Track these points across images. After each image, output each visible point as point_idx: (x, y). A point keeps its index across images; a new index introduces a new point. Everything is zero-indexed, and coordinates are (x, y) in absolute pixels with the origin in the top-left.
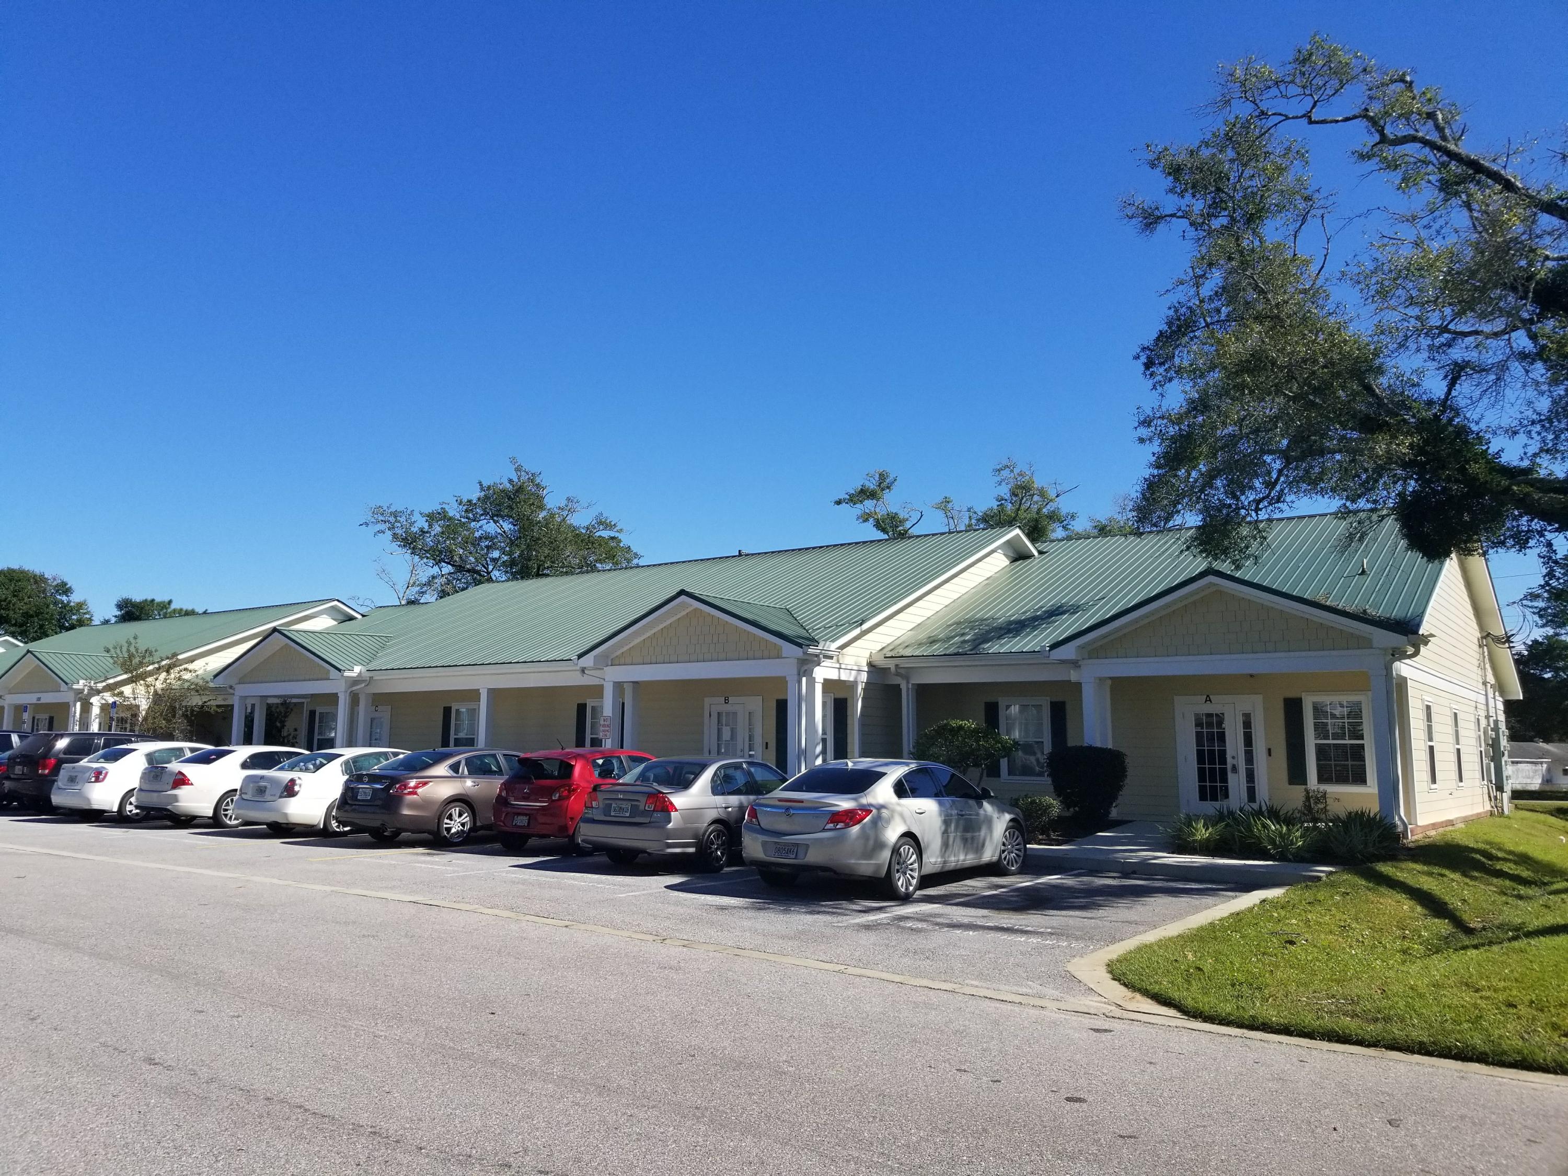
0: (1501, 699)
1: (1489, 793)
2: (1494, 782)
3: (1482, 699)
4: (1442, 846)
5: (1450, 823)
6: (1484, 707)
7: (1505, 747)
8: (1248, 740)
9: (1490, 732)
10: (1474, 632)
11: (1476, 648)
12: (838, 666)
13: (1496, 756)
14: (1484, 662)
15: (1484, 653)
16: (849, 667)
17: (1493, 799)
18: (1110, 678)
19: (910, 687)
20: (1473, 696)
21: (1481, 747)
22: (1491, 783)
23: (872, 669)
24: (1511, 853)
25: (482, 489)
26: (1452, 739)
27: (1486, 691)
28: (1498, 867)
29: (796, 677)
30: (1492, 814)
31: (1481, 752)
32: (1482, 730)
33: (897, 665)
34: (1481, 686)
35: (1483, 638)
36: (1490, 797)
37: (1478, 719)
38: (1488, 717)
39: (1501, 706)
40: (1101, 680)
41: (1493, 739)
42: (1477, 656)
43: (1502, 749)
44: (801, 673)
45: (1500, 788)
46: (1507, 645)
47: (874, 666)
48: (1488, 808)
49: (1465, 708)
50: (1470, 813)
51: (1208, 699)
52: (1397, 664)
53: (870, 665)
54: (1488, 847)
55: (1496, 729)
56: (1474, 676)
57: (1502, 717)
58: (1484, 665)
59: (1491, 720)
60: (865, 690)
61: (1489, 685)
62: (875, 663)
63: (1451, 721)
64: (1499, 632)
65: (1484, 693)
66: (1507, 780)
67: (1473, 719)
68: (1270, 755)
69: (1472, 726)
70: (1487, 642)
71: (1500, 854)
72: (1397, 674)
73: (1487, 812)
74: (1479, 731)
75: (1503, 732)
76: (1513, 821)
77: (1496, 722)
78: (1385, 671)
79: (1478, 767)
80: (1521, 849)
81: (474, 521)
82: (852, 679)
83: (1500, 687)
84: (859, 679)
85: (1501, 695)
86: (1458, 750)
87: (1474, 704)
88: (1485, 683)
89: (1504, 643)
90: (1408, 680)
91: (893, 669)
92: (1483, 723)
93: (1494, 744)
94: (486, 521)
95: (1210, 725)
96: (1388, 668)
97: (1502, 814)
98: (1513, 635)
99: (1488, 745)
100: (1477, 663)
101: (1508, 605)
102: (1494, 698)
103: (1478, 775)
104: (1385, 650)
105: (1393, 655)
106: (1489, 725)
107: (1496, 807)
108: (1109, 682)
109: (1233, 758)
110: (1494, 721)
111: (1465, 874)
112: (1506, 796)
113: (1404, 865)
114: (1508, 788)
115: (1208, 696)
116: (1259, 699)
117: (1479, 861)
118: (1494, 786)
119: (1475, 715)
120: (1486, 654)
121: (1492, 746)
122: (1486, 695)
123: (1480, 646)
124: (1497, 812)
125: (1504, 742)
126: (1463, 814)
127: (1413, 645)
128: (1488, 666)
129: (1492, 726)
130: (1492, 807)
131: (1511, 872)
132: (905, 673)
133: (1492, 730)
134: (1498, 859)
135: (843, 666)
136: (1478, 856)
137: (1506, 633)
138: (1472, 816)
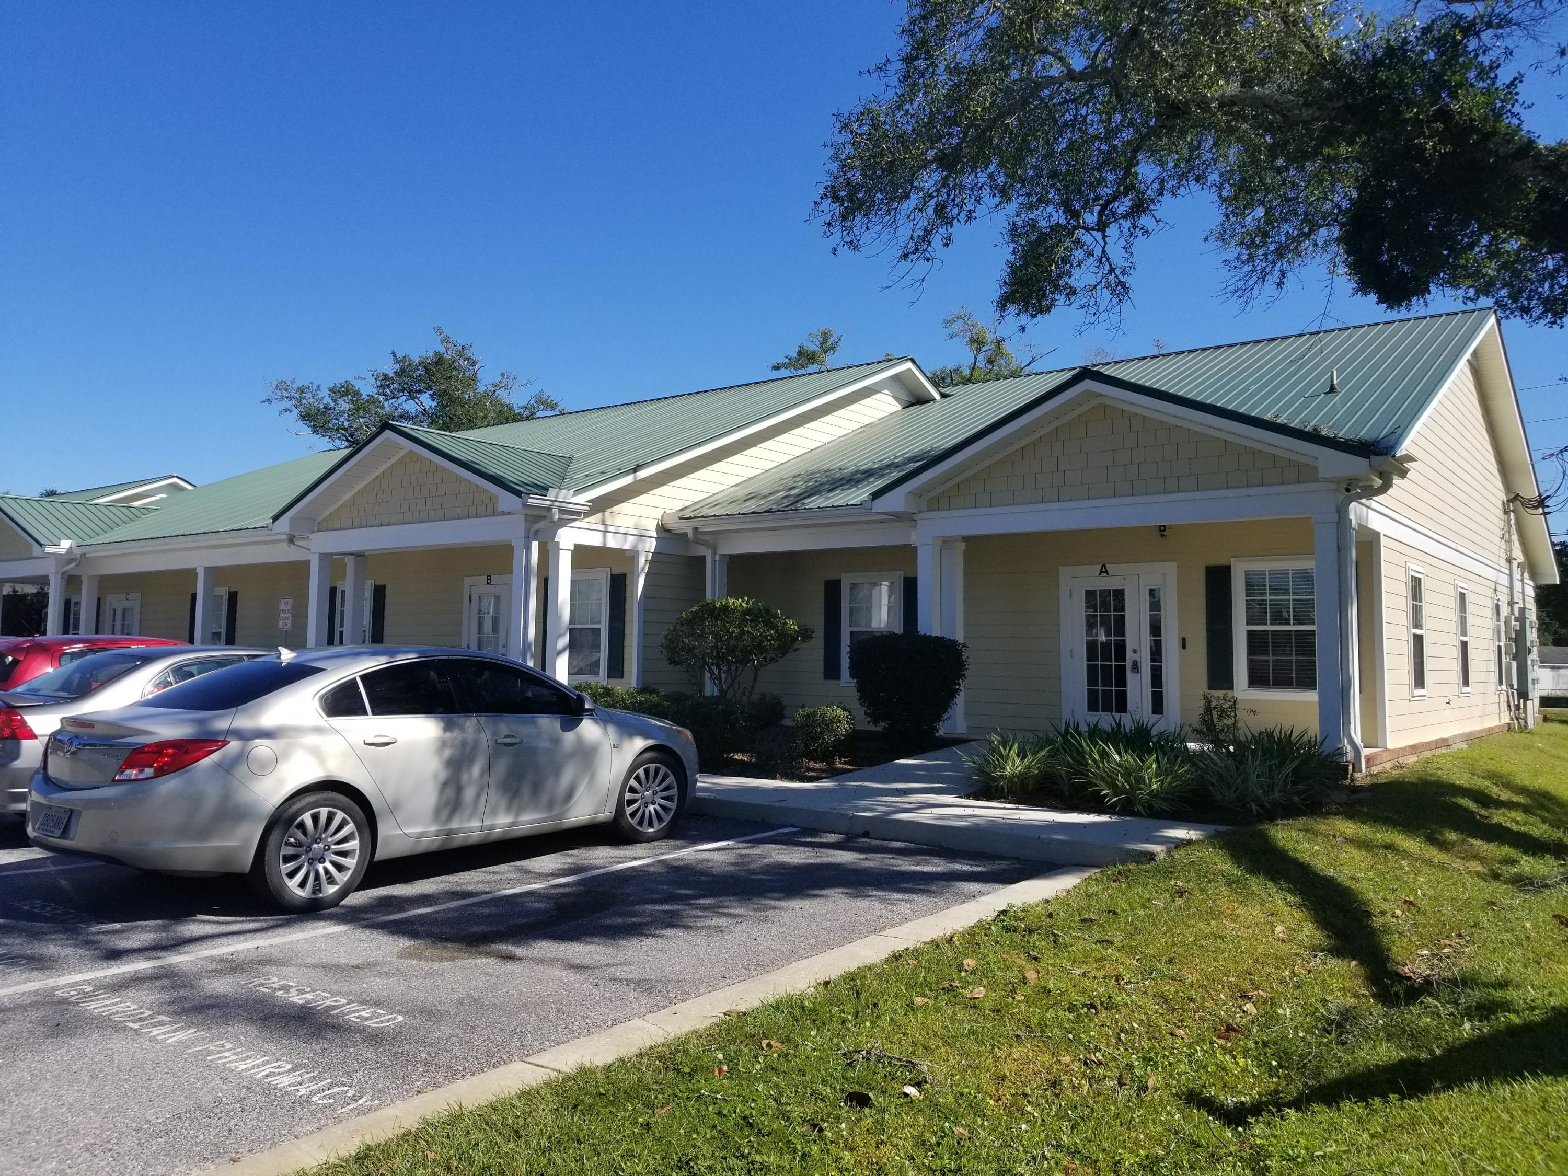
0: (1531, 583)
1: (1508, 701)
2: (1515, 687)
3: (1504, 580)
4: (1412, 784)
5: (1444, 743)
6: (1506, 591)
7: (1532, 642)
8: (1156, 629)
9: (1513, 623)
10: (1499, 494)
11: (1500, 513)
12: (601, 527)
13: (1520, 653)
14: (1509, 532)
15: (1509, 520)
16: (622, 530)
17: (1513, 709)
18: (966, 539)
19: (717, 559)
20: (1491, 574)
21: (1499, 640)
22: (1512, 688)
23: (665, 535)
24: (1523, 790)
25: (396, 360)
26: (1454, 628)
27: (1511, 570)
28: (1495, 820)
29: (522, 541)
30: (1510, 728)
31: (1499, 648)
32: (1503, 619)
33: (696, 529)
34: (1503, 563)
35: (1508, 501)
36: (1509, 706)
37: (1498, 606)
38: (1511, 604)
39: (1530, 592)
40: (947, 542)
41: (1516, 631)
42: (1501, 525)
43: (1528, 644)
44: (531, 535)
45: (1523, 694)
46: (1540, 510)
47: (669, 531)
48: (1506, 719)
49: (1480, 589)
50: (1479, 728)
51: (1104, 570)
52: (1356, 511)
53: (663, 530)
54: (1487, 783)
55: (1522, 619)
56: (1495, 549)
57: (1531, 605)
58: (1510, 536)
59: (1516, 607)
60: (652, 563)
61: (1515, 564)
62: (670, 527)
63: (1454, 603)
64: (1531, 492)
65: (1507, 572)
66: (1534, 684)
67: (1489, 603)
68: (1184, 647)
69: (1489, 613)
70: (1514, 507)
71: (1505, 795)
72: (1360, 525)
73: (1502, 726)
74: (1498, 620)
75: (1531, 622)
76: (1537, 738)
77: (1522, 610)
78: (1336, 515)
79: (1494, 667)
80: (1540, 783)
81: (393, 398)
82: (627, 547)
83: (1531, 567)
84: (640, 548)
85: (1533, 577)
86: (1464, 645)
87: (1492, 585)
88: (1509, 560)
89: (1536, 508)
90: (1382, 537)
91: (690, 535)
92: (1505, 610)
93: (1519, 638)
94: (404, 398)
95: (1105, 606)
96: (1342, 512)
97: (1524, 728)
98: (1549, 496)
99: (1511, 638)
100: (1499, 533)
101: (1543, 458)
102: (1522, 580)
103: (1494, 677)
104: (1338, 482)
105: (1348, 490)
106: (1513, 614)
107: (1517, 719)
108: (963, 546)
109: (1135, 651)
110: (1520, 608)
111: (1432, 840)
112: (1533, 705)
113: (1323, 826)
114: (1535, 694)
115: (1104, 566)
116: (1171, 568)
117: (1466, 810)
118: (1515, 692)
119: (1493, 599)
120: (1513, 522)
121: (1516, 640)
122: (1511, 575)
123: (1506, 512)
124: (1518, 726)
125: (1532, 635)
126: (1467, 730)
127: (1381, 475)
128: (1515, 538)
129: (1517, 615)
130: (1512, 719)
131: (1515, 828)
132: (712, 539)
133: (1516, 620)
134: (1499, 804)
135: (611, 529)
136: (1466, 802)
137: (1540, 495)
138: (1480, 731)
